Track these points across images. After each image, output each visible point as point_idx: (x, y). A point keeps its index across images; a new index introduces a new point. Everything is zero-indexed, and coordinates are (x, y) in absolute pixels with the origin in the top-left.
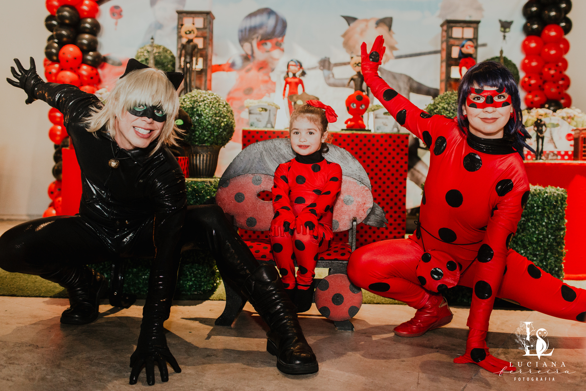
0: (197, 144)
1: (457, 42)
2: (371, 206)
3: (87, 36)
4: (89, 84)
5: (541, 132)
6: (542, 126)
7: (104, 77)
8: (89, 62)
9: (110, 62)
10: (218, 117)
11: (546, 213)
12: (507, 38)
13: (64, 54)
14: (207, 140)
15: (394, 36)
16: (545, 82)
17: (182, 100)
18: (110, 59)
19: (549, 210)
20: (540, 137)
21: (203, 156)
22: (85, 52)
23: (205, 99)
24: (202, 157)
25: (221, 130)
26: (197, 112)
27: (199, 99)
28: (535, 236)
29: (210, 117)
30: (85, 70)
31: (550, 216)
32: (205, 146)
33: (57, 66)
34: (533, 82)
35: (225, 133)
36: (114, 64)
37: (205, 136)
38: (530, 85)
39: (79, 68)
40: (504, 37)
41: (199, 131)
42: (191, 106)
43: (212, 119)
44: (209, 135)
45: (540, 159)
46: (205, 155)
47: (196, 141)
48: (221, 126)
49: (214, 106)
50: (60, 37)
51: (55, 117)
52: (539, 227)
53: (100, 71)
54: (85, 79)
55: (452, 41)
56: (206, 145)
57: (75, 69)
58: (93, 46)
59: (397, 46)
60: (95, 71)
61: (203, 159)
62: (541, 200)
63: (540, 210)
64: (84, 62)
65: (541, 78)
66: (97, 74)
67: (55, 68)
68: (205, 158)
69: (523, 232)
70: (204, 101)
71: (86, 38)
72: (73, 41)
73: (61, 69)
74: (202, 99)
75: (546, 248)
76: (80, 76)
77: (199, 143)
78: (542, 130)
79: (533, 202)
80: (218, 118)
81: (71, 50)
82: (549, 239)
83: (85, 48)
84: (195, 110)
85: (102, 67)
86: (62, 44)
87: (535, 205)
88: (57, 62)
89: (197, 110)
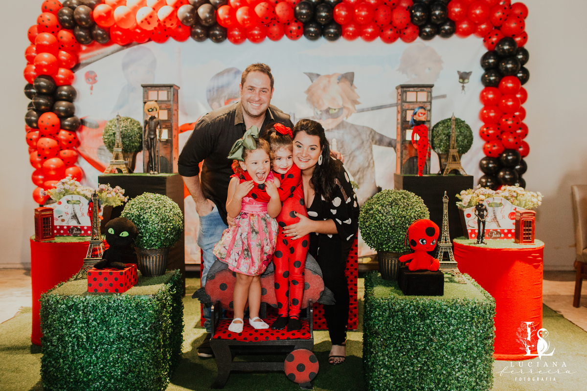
0: (145, 247)
1: (411, 106)
2: (323, 289)
3: (64, 103)
4: (68, 148)
5: (482, 216)
6: (483, 211)
7: (82, 138)
8: (67, 128)
9: (88, 125)
10: (164, 222)
11: (475, 322)
12: (465, 89)
13: (42, 122)
14: (155, 244)
15: (356, 90)
16: (502, 133)
17: (130, 206)
18: (87, 122)
19: (478, 319)
20: (481, 221)
21: (153, 258)
22: (62, 118)
23: (151, 205)
24: (151, 259)
25: (168, 235)
26: (144, 220)
27: (145, 206)
28: (465, 344)
29: (156, 224)
30: (63, 134)
31: (479, 325)
32: (153, 249)
33: (37, 132)
34: (491, 132)
35: (172, 236)
36: (91, 127)
37: (152, 241)
38: (488, 135)
39: (58, 133)
40: (463, 87)
41: (146, 237)
42: (138, 213)
43: (158, 225)
44: (156, 240)
45: (482, 242)
46: (155, 257)
47: (145, 246)
48: (167, 231)
49: (160, 212)
50: (38, 105)
51: (38, 180)
52: (468, 336)
53: (78, 134)
54: (64, 143)
55: (406, 106)
56: (155, 248)
57: (53, 135)
58: (70, 112)
59: (358, 100)
60: (73, 136)
61: (153, 260)
62: (470, 310)
63: (469, 320)
64: (62, 127)
65: (499, 129)
66: (76, 138)
67: (35, 135)
68: (154, 259)
69: (452, 340)
70: (150, 208)
71: (62, 105)
72: (51, 109)
73: (42, 135)
74: (148, 206)
75: (475, 355)
76: (58, 141)
77: (148, 247)
78: (483, 214)
79: (462, 312)
80: (164, 224)
81: (49, 118)
82: (478, 347)
83: (62, 114)
84: (142, 217)
85: (80, 130)
86: (40, 112)
87: (464, 315)
88: (37, 128)
89: (144, 218)
